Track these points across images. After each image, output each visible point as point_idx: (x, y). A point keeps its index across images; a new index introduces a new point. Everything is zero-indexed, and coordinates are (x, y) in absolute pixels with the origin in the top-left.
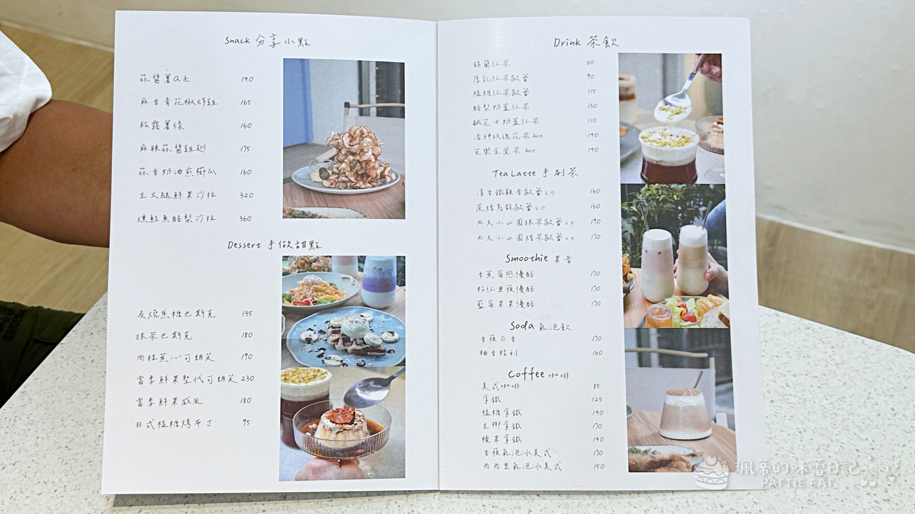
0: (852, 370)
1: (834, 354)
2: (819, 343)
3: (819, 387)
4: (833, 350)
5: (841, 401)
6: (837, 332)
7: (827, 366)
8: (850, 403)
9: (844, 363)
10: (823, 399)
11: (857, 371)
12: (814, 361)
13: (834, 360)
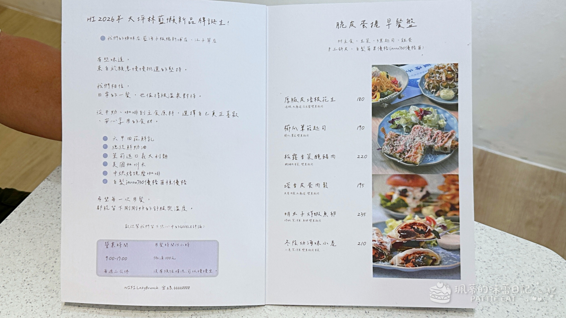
0: (509, 258)
1: (498, 247)
2: (489, 240)
3: (486, 269)
4: (497, 244)
5: (500, 278)
6: (501, 233)
7: (492, 254)
8: (505, 280)
9: (503, 253)
10: (488, 276)
11: (512, 259)
12: (485, 251)
13: (497, 251)
